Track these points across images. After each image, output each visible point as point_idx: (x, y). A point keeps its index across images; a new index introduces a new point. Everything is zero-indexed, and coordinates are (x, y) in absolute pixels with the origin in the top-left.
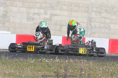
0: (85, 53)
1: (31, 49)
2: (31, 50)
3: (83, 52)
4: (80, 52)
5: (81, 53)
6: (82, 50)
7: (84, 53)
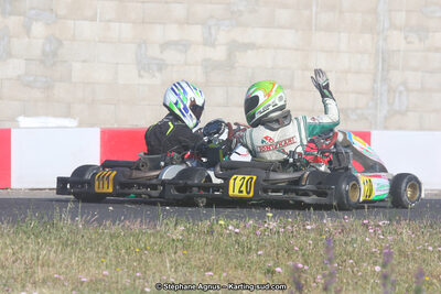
0: (248, 193)
1: (106, 186)
2: (105, 190)
3: (243, 188)
4: (231, 193)
5: (236, 193)
6: (238, 183)
7: (244, 194)
